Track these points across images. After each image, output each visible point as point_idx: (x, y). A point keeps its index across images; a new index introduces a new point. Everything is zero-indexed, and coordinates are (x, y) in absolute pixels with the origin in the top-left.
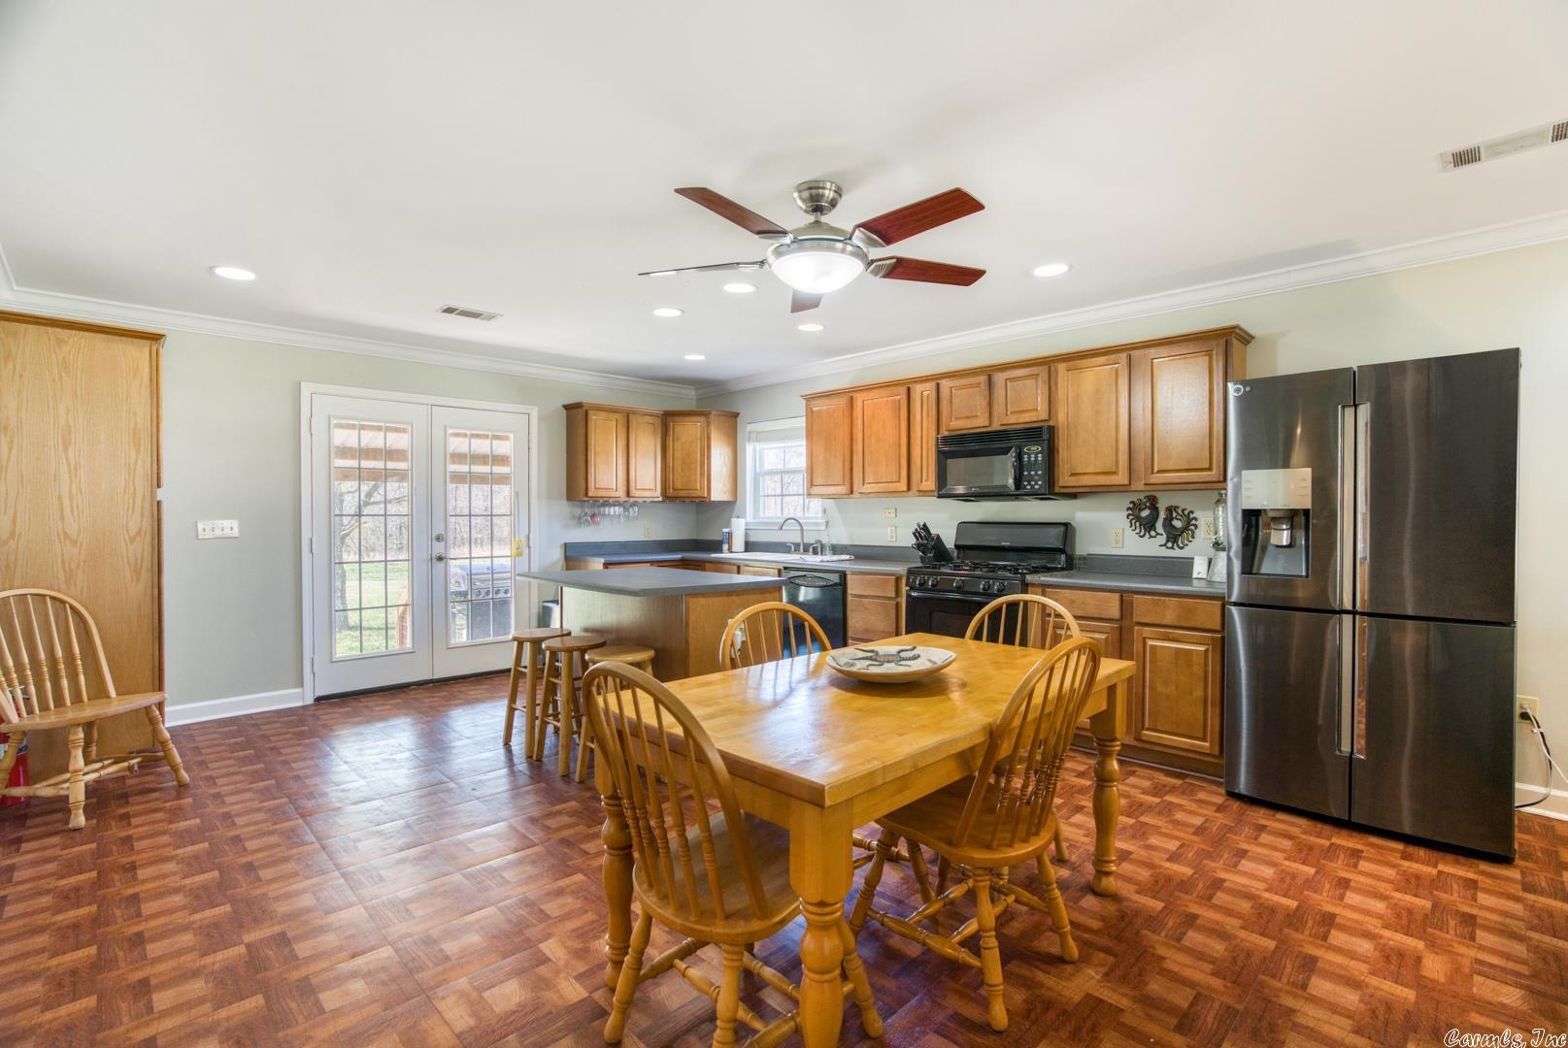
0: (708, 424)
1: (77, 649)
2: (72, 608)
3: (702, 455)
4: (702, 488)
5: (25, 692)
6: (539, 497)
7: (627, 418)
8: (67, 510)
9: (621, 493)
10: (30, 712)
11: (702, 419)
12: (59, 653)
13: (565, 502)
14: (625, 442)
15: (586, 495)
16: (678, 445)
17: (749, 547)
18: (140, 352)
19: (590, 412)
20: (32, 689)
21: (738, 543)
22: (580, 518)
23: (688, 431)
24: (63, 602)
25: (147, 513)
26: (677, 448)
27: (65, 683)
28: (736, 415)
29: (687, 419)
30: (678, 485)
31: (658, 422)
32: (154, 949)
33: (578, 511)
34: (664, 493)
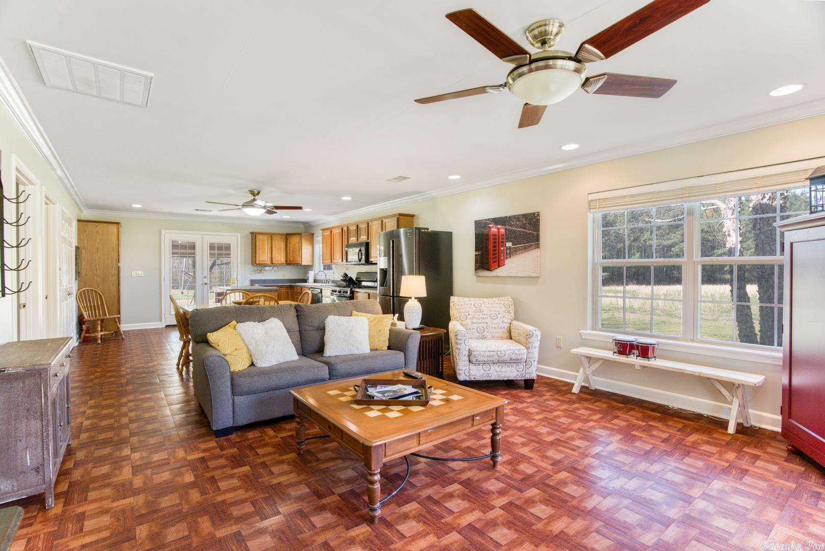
0: (301, 238)
1: (100, 304)
2: (99, 294)
3: (299, 249)
4: (299, 261)
5: (89, 313)
6: (241, 264)
7: (271, 236)
8: (98, 268)
9: (269, 262)
10: (90, 317)
11: (299, 236)
12: (96, 304)
13: (251, 266)
14: (269, 246)
15: (255, 263)
16: (291, 245)
17: (315, 281)
18: (114, 228)
19: (257, 235)
20: (90, 312)
21: (311, 279)
22: (256, 271)
23: (294, 240)
24: (97, 292)
25: (116, 269)
26: (291, 246)
27: (97, 312)
28: (313, 234)
29: (294, 236)
30: (291, 259)
31: (284, 237)
32: (108, 360)
33: (256, 269)
34: (286, 262)
